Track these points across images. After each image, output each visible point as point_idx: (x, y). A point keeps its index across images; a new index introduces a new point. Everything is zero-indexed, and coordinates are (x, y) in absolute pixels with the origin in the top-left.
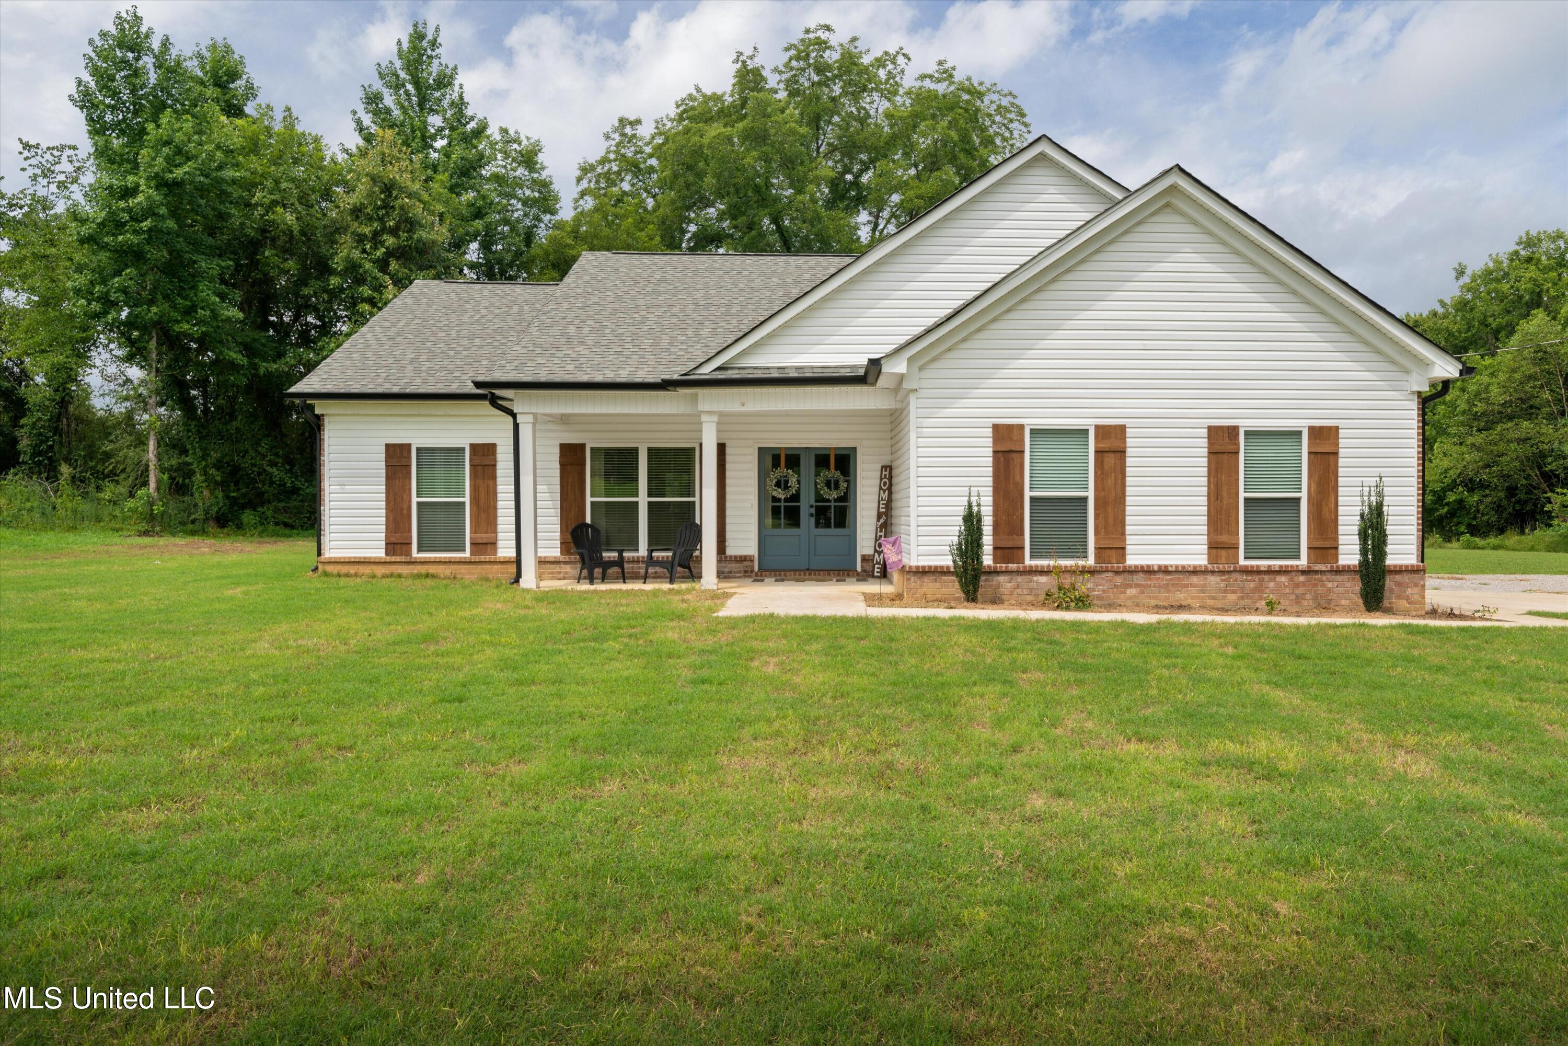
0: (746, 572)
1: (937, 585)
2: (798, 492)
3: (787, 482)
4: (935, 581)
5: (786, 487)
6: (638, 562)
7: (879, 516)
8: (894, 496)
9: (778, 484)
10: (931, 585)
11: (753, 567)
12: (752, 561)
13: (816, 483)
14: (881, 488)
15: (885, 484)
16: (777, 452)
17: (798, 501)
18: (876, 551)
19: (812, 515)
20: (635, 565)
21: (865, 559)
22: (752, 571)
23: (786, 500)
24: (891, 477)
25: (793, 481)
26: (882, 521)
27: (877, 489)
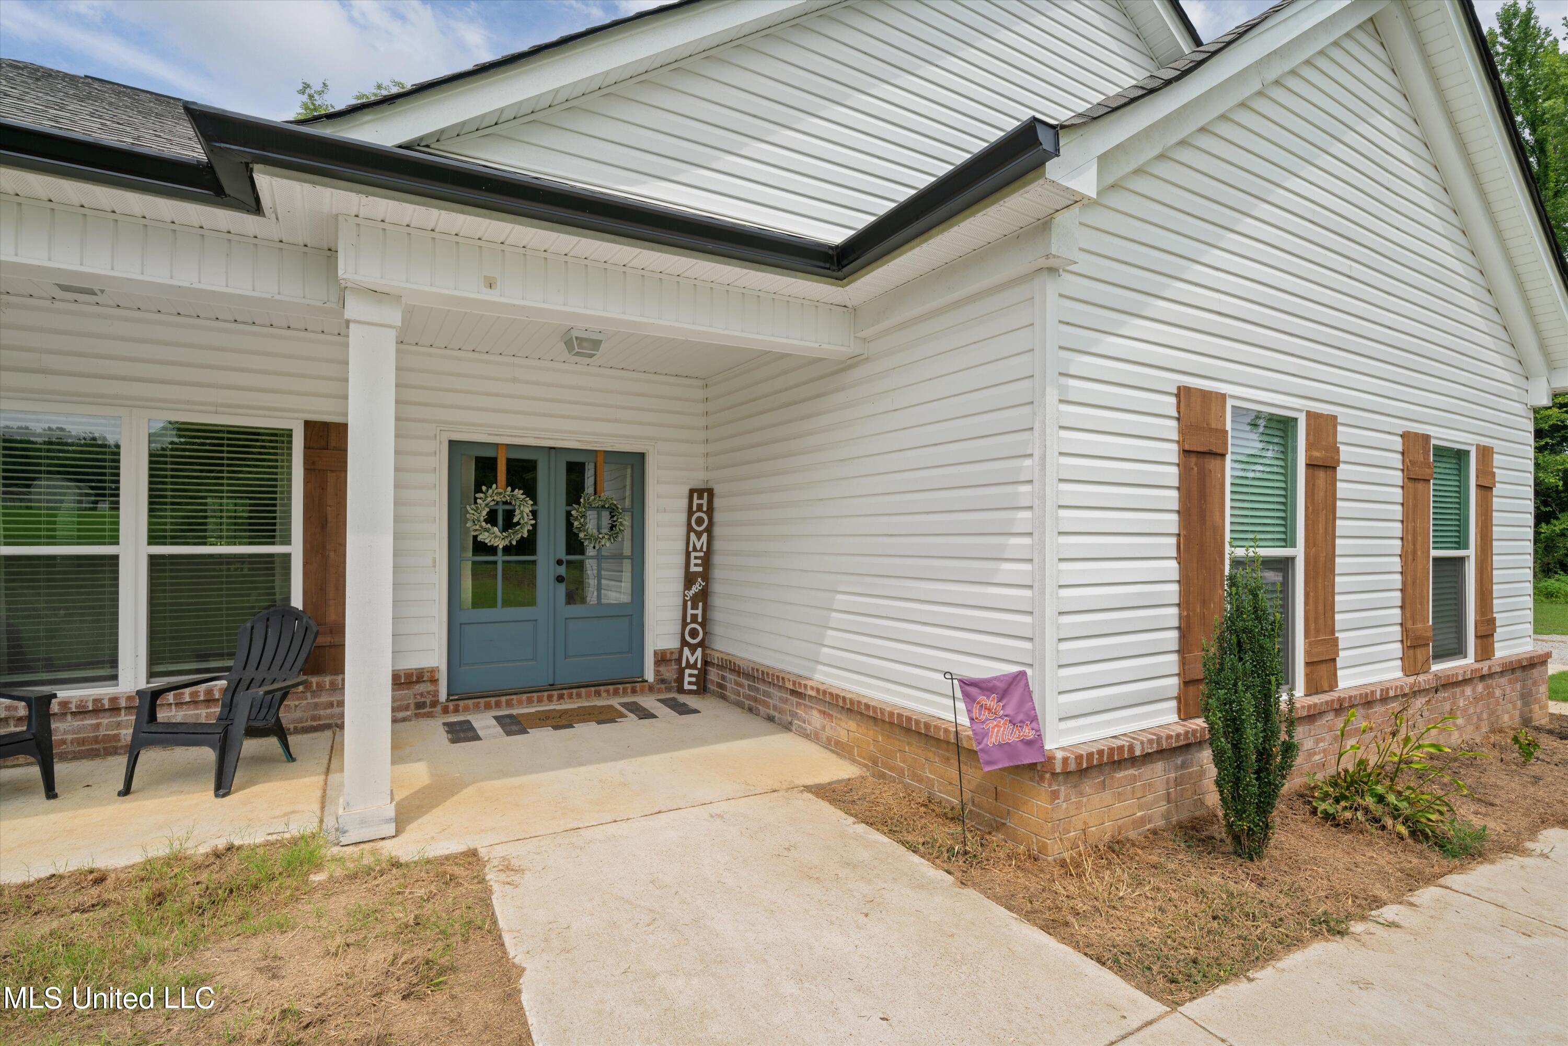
0: (419, 706)
1: (1107, 795)
2: (533, 532)
3: (509, 514)
4: (1103, 786)
5: (509, 524)
6: (115, 709)
7: (689, 581)
8: (717, 545)
9: (492, 518)
10: (1096, 798)
11: (436, 693)
12: (434, 681)
13: (569, 514)
14: (690, 529)
15: (700, 521)
16: (490, 454)
17: (533, 552)
18: (684, 643)
19: (560, 579)
20: (105, 721)
21: (662, 658)
22: (434, 704)
23: (507, 550)
24: (710, 511)
25: (523, 511)
26: (696, 588)
27: (682, 530)
